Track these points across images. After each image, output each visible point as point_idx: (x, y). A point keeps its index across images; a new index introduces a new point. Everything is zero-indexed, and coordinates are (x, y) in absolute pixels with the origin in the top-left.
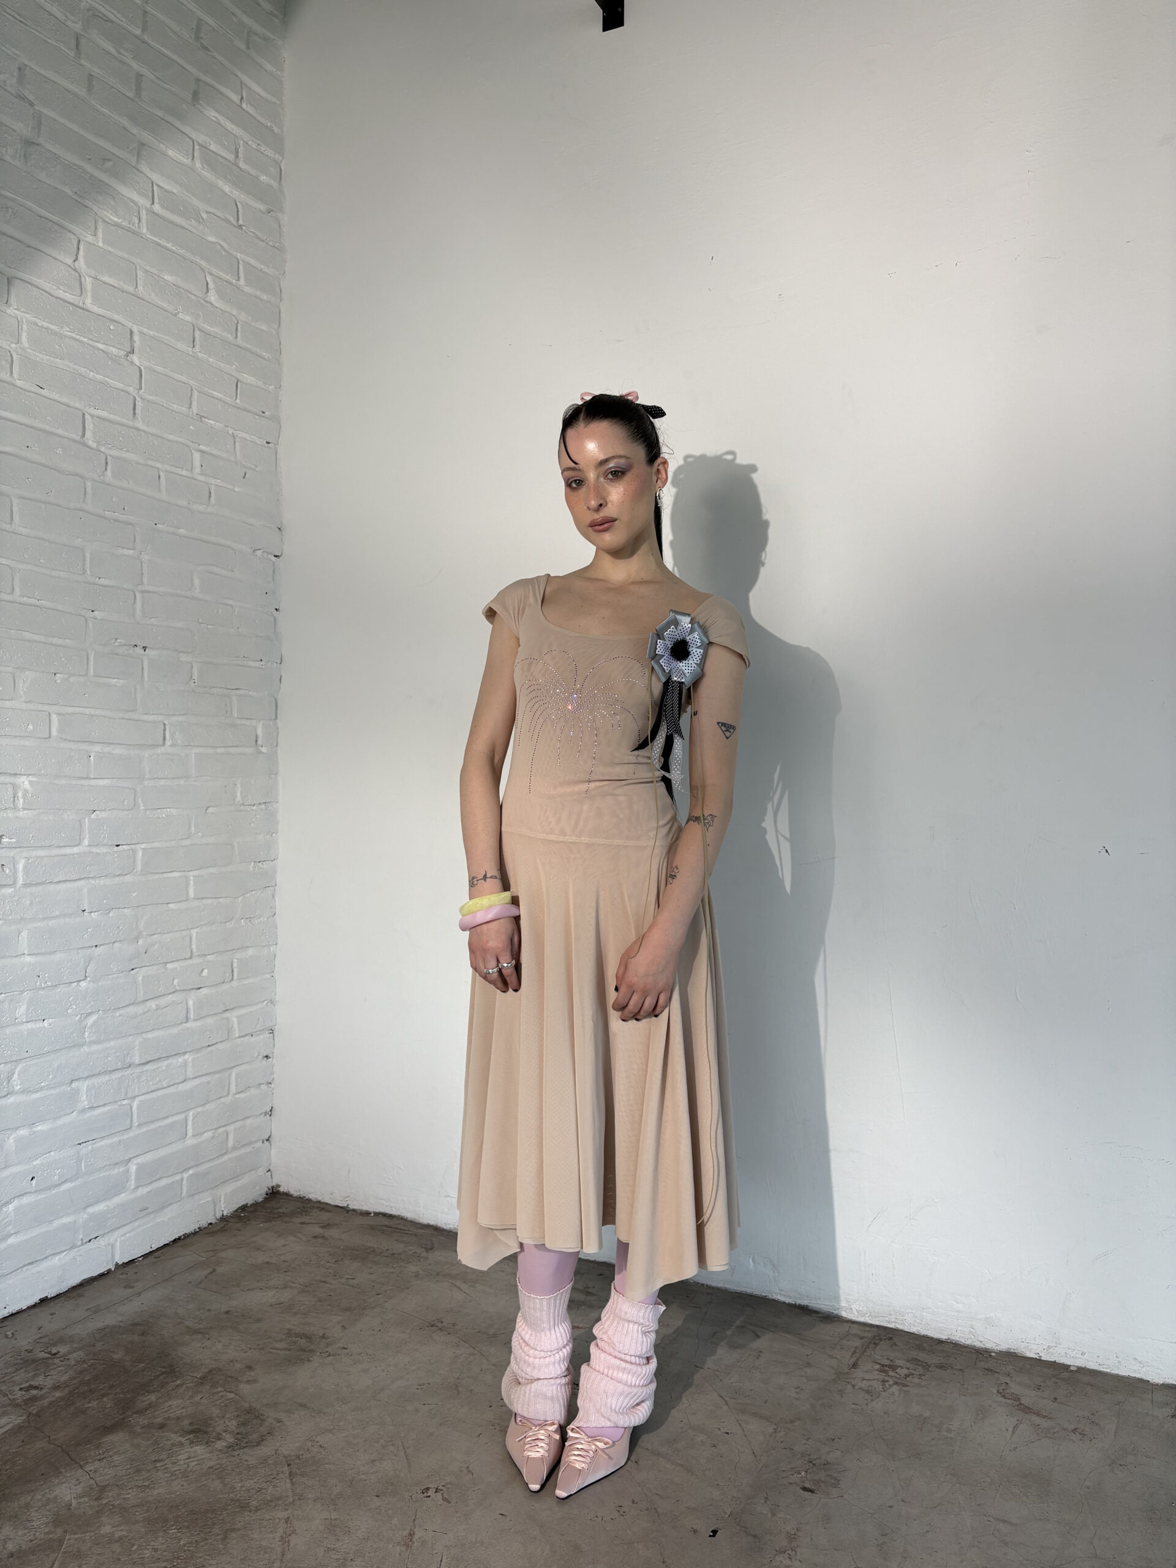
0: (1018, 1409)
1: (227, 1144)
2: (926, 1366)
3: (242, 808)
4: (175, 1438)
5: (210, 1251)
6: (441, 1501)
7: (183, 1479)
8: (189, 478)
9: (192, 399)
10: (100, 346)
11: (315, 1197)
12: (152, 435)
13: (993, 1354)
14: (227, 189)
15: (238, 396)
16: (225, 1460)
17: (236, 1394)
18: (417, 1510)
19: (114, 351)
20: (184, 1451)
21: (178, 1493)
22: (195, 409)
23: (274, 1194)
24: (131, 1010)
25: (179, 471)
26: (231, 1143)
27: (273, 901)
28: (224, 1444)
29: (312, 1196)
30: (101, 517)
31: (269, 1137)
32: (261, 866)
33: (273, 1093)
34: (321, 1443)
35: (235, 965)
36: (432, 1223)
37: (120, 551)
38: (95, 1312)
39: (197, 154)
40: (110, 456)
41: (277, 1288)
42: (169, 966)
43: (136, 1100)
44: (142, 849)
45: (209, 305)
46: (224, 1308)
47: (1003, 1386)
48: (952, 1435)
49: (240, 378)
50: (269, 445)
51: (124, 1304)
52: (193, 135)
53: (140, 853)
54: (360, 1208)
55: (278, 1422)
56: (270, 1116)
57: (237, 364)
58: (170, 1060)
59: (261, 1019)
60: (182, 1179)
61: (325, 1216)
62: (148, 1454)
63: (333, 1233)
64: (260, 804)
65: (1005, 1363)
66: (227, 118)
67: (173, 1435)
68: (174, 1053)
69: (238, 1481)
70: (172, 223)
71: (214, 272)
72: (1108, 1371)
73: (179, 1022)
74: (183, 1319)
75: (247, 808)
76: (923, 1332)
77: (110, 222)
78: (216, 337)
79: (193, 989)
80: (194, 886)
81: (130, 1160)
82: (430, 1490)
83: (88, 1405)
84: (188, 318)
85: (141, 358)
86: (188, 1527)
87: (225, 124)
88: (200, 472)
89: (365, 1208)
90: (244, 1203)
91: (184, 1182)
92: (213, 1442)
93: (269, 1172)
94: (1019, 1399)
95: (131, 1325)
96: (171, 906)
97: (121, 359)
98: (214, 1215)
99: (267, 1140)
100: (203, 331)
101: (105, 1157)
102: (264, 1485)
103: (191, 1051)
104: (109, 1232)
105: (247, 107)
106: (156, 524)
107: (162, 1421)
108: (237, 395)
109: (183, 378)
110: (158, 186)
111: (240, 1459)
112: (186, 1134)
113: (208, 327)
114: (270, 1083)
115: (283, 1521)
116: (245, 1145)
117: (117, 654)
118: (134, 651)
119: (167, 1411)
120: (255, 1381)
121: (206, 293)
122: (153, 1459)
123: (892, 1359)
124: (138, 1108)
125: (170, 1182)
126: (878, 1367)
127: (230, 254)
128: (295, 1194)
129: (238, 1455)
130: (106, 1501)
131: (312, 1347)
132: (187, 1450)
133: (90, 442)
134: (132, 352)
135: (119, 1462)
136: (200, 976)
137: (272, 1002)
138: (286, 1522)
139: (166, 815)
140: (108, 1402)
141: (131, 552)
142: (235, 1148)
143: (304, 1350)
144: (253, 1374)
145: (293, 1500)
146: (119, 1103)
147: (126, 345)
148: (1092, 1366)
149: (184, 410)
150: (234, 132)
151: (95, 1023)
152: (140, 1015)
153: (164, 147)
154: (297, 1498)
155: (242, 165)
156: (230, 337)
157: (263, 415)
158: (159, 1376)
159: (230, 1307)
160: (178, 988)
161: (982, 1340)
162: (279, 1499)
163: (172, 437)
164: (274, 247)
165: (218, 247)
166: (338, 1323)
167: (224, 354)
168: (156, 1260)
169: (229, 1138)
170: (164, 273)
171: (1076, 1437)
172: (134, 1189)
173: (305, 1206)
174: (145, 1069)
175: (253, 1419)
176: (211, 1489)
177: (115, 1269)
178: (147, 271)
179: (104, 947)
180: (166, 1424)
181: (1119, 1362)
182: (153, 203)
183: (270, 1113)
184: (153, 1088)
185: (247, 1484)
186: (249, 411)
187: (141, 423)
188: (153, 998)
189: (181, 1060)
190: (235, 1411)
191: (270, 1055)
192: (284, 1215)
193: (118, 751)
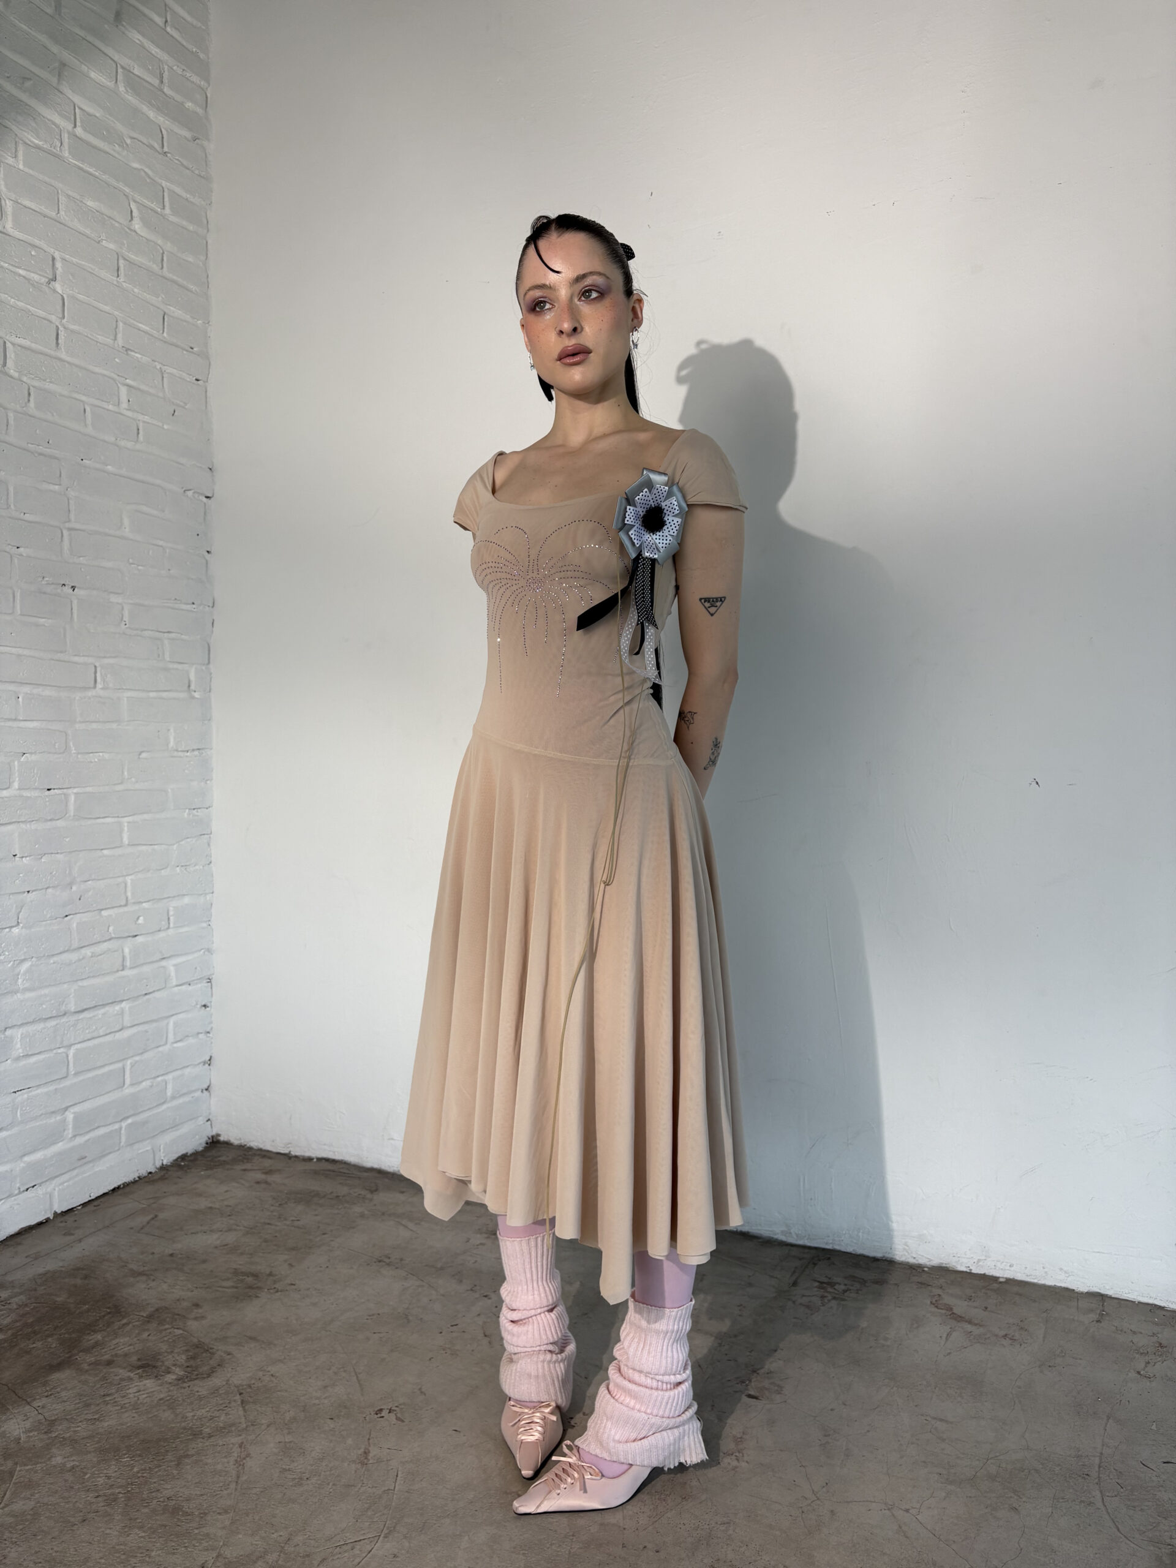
0: (950, 1318)
1: (166, 1093)
2: (863, 1282)
3: (176, 754)
4: (123, 1373)
5: (151, 1198)
6: (394, 1421)
7: (134, 1411)
8: (117, 413)
9: (117, 330)
10: (21, 272)
11: (256, 1144)
12: (77, 366)
13: (926, 1269)
14: (151, 114)
15: (165, 330)
16: (175, 1392)
17: (183, 1331)
18: (371, 1430)
19: (36, 277)
20: (133, 1385)
21: (129, 1424)
22: (120, 341)
23: (214, 1143)
24: (66, 957)
25: (105, 405)
26: (169, 1093)
27: (209, 849)
28: (174, 1377)
29: (254, 1144)
30: (25, 449)
31: (209, 1087)
32: (196, 814)
33: (212, 1043)
34: (272, 1372)
35: (171, 913)
36: (376, 1166)
37: (45, 486)
38: (36, 1259)
39: (120, 77)
40: (34, 387)
41: (221, 1231)
42: (104, 913)
43: (72, 1048)
44: (75, 793)
45: (134, 233)
46: (168, 1251)
47: (936, 1298)
48: (888, 1343)
49: (167, 311)
50: (199, 382)
51: (65, 1251)
52: (116, 57)
53: (72, 798)
54: (303, 1154)
55: (228, 1354)
56: (209, 1065)
57: (164, 297)
58: (107, 1008)
59: (198, 968)
60: (121, 1128)
61: (267, 1163)
62: (96, 1389)
63: (275, 1178)
64: (193, 750)
65: (937, 1277)
66: (152, 42)
67: (121, 1371)
68: (110, 1001)
69: (190, 1411)
70: (95, 147)
71: (138, 200)
72: (1035, 1281)
73: (115, 970)
74: (128, 1263)
75: (181, 754)
76: (860, 1251)
77: (31, 144)
78: (141, 267)
79: (129, 936)
80: (128, 832)
81: (66, 1109)
82: (384, 1411)
83: (32, 1346)
84: (112, 246)
85: (63, 286)
86: (140, 1456)
87: (149, 47)
88: (127, 407)
89: (307, 1154)
90: (184, 1152)
91: (123, 1131)
92: (163, 1375)
93: (209, 1122)
94: (951, 1309)
95: (74, 1270)
96: (106, 852)
97: (42, 286)
98: (154, 1164)
99: (207, 1090)
100: (128, 261)
101: (41, 1105)
102: (217, 1414)
103: (127, 1000)
104: (46, 1181)
105: (172, 30)
106: (82, 460)
107: (110, 1358)
108: (164, 328)
109: (107, 308)
110: (80, 108)
111: (191, 1391)
112: (124, 1084)
113: (133, 256)
114: (208, 1032)
115: (237, 1445)
116: (184, 1094)
117: (45, 593)
118: (62, 590)
119: (114, 1349)
120: (203, 1317)
121: (130, 221)
122: (102, 1394)
123: (829, 1276)
124: (75, 1055)
125: (108, 1131)
126: (817, 1284)
127: (155, 181)
128: (236, 1142)
129: (189, 1387)
130: (57, 1433)
131: (259, 1284)
132: (137, 1384)
133: (12, 371)
134: (54, 279)
135: (67, 1398)
136: (136, 924)
137: (209, 951)
138: (240, 1446)
139: (98, 760)
140: (53, 1342)
141: (57, 487)
142: (173, 1098)
143: (251, 1287)
144: (200, 1311)
145: (247, 1427)
146: (55, 1051)
147: (48, 272)
148: (1020, 1277)
149: (109, 341)
150: (159, 57)
151: (29, 971)
152: (75, 962)
153: (86, 68)
154: (250, 1423)
155: (166, 90)
156: (155, 268)
157: (191, 350)
158: (104, 1316)
159: (175, 1250)
160: (113, 936)
161: (915, 1256)
162: (233, 1425)
163: (97, 370)
164: (200, 176)
165: (143, 173)
166: (285, 1261)
167: (150, 285)
168: (95, 1208)
169: (168, 1087)
170: (87, 199)
171: (1006, 1342)
172: (72, 1138)
173: (246, 1154)
174: (80, 1018)
175: (203, 1353)
176: (163, 1419)
177: (54, 1217)
178: (68, 196)
179: (37, 892)
180: (114, 1361)
181: (1046, 1272)
182: (75, 126)
183: (209, 1062)
184: (89, 1036)
185: (199, 1413)
186: (177, 346)
187: (64, 353)
188: (88, 946)
189: (117, 1008)
190: (184, 1346)
191: (209, 1004)
192: (225, 1162)
193: (47, 692)
